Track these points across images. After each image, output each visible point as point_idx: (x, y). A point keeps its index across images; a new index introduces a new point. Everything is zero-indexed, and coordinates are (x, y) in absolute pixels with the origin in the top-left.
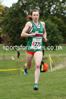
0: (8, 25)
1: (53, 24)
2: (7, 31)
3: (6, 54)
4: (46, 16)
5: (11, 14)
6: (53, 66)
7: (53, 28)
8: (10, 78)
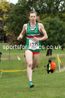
0: (14, 22)
1: (62, 22)
2: (13, 29)
3: (11, 54)
4: (54, 13)
5: (16, 11)
6: (62, 66)
7: (61, 26)
8: (16, 80)
